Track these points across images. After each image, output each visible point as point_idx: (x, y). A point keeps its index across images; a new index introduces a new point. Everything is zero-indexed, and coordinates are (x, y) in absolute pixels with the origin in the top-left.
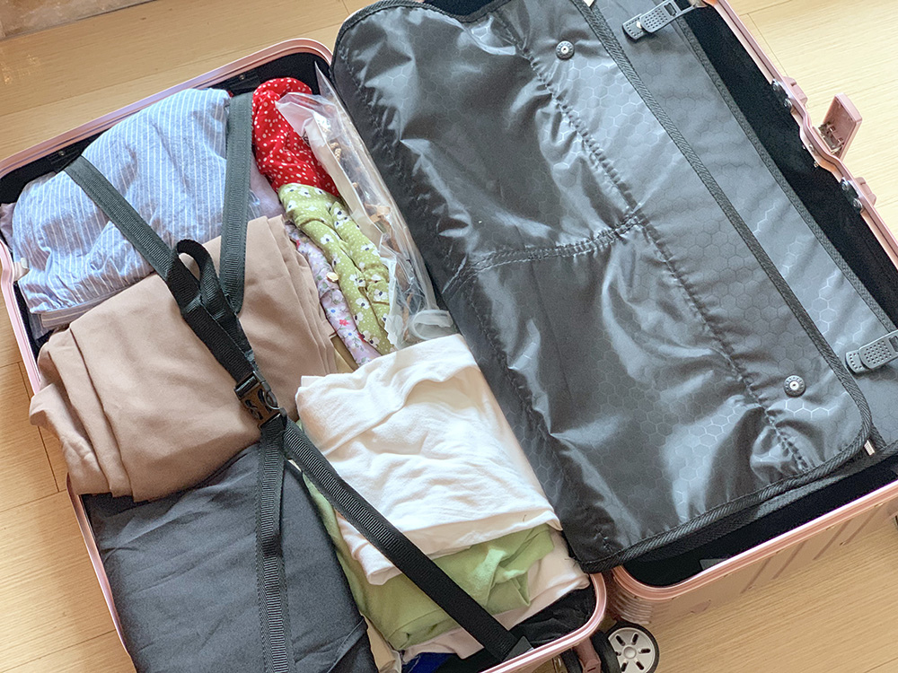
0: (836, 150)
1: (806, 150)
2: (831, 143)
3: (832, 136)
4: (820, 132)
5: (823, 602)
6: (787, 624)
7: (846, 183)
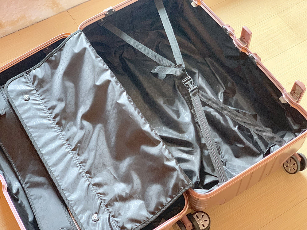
0: (246, 45)
1: (236, 47)
2: (244, 43)
3: (244, 41)
4: (239, 40)
5: (264, 194)
6: (252, 203)
7: (250, 55)
